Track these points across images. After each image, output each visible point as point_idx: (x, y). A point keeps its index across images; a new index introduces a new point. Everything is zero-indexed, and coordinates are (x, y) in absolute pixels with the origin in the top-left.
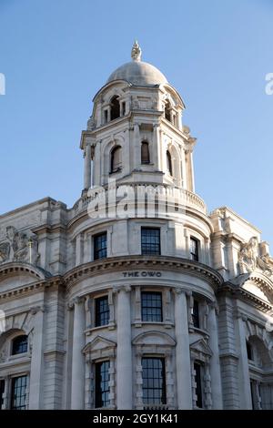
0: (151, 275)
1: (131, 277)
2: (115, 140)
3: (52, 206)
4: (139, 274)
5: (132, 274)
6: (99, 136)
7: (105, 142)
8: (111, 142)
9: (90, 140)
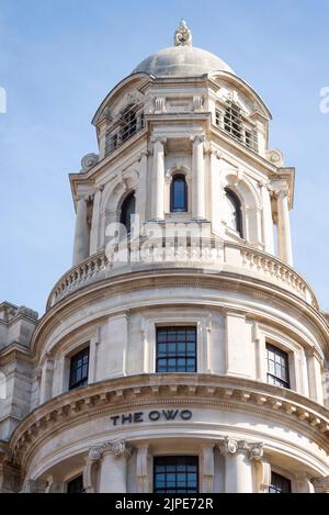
0: (170, 416)
1: (127, 424)
2: (125, 180)
3: (10, 317)
4: (145, 416)
5: (129, 419)
6: (100, 181)
7: (109, 188)
8: (118, 187)
9: (84, 190)
